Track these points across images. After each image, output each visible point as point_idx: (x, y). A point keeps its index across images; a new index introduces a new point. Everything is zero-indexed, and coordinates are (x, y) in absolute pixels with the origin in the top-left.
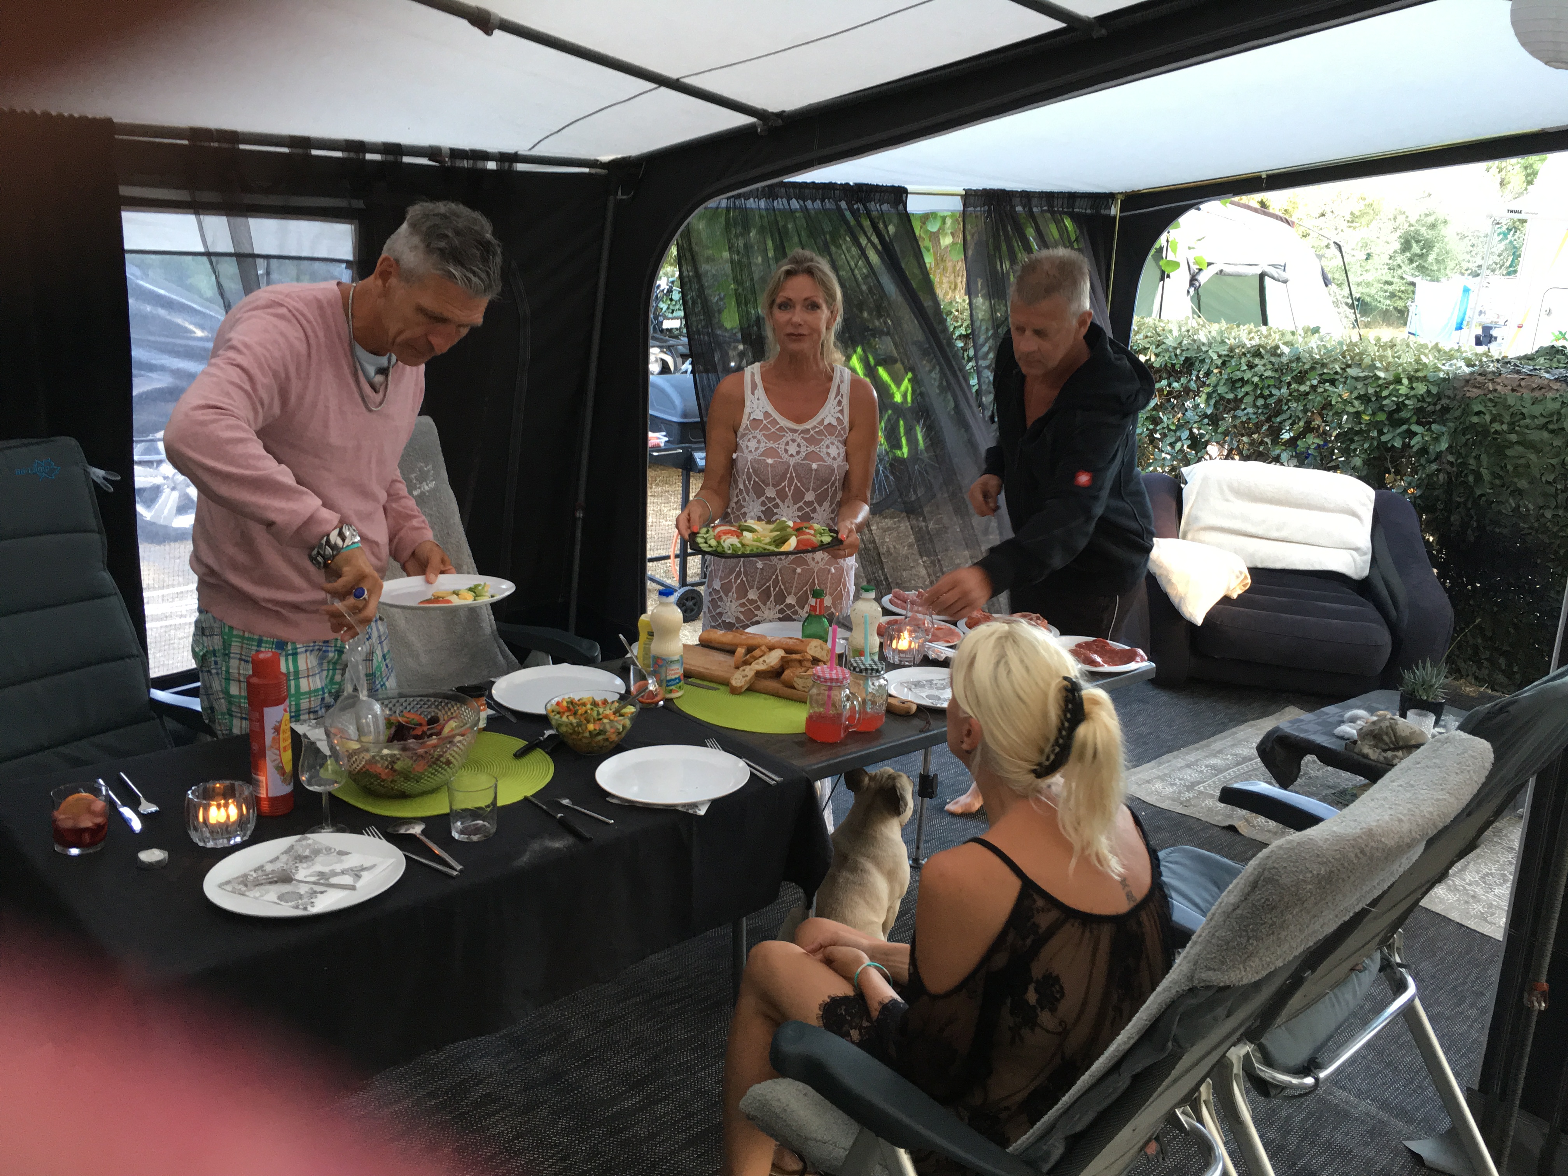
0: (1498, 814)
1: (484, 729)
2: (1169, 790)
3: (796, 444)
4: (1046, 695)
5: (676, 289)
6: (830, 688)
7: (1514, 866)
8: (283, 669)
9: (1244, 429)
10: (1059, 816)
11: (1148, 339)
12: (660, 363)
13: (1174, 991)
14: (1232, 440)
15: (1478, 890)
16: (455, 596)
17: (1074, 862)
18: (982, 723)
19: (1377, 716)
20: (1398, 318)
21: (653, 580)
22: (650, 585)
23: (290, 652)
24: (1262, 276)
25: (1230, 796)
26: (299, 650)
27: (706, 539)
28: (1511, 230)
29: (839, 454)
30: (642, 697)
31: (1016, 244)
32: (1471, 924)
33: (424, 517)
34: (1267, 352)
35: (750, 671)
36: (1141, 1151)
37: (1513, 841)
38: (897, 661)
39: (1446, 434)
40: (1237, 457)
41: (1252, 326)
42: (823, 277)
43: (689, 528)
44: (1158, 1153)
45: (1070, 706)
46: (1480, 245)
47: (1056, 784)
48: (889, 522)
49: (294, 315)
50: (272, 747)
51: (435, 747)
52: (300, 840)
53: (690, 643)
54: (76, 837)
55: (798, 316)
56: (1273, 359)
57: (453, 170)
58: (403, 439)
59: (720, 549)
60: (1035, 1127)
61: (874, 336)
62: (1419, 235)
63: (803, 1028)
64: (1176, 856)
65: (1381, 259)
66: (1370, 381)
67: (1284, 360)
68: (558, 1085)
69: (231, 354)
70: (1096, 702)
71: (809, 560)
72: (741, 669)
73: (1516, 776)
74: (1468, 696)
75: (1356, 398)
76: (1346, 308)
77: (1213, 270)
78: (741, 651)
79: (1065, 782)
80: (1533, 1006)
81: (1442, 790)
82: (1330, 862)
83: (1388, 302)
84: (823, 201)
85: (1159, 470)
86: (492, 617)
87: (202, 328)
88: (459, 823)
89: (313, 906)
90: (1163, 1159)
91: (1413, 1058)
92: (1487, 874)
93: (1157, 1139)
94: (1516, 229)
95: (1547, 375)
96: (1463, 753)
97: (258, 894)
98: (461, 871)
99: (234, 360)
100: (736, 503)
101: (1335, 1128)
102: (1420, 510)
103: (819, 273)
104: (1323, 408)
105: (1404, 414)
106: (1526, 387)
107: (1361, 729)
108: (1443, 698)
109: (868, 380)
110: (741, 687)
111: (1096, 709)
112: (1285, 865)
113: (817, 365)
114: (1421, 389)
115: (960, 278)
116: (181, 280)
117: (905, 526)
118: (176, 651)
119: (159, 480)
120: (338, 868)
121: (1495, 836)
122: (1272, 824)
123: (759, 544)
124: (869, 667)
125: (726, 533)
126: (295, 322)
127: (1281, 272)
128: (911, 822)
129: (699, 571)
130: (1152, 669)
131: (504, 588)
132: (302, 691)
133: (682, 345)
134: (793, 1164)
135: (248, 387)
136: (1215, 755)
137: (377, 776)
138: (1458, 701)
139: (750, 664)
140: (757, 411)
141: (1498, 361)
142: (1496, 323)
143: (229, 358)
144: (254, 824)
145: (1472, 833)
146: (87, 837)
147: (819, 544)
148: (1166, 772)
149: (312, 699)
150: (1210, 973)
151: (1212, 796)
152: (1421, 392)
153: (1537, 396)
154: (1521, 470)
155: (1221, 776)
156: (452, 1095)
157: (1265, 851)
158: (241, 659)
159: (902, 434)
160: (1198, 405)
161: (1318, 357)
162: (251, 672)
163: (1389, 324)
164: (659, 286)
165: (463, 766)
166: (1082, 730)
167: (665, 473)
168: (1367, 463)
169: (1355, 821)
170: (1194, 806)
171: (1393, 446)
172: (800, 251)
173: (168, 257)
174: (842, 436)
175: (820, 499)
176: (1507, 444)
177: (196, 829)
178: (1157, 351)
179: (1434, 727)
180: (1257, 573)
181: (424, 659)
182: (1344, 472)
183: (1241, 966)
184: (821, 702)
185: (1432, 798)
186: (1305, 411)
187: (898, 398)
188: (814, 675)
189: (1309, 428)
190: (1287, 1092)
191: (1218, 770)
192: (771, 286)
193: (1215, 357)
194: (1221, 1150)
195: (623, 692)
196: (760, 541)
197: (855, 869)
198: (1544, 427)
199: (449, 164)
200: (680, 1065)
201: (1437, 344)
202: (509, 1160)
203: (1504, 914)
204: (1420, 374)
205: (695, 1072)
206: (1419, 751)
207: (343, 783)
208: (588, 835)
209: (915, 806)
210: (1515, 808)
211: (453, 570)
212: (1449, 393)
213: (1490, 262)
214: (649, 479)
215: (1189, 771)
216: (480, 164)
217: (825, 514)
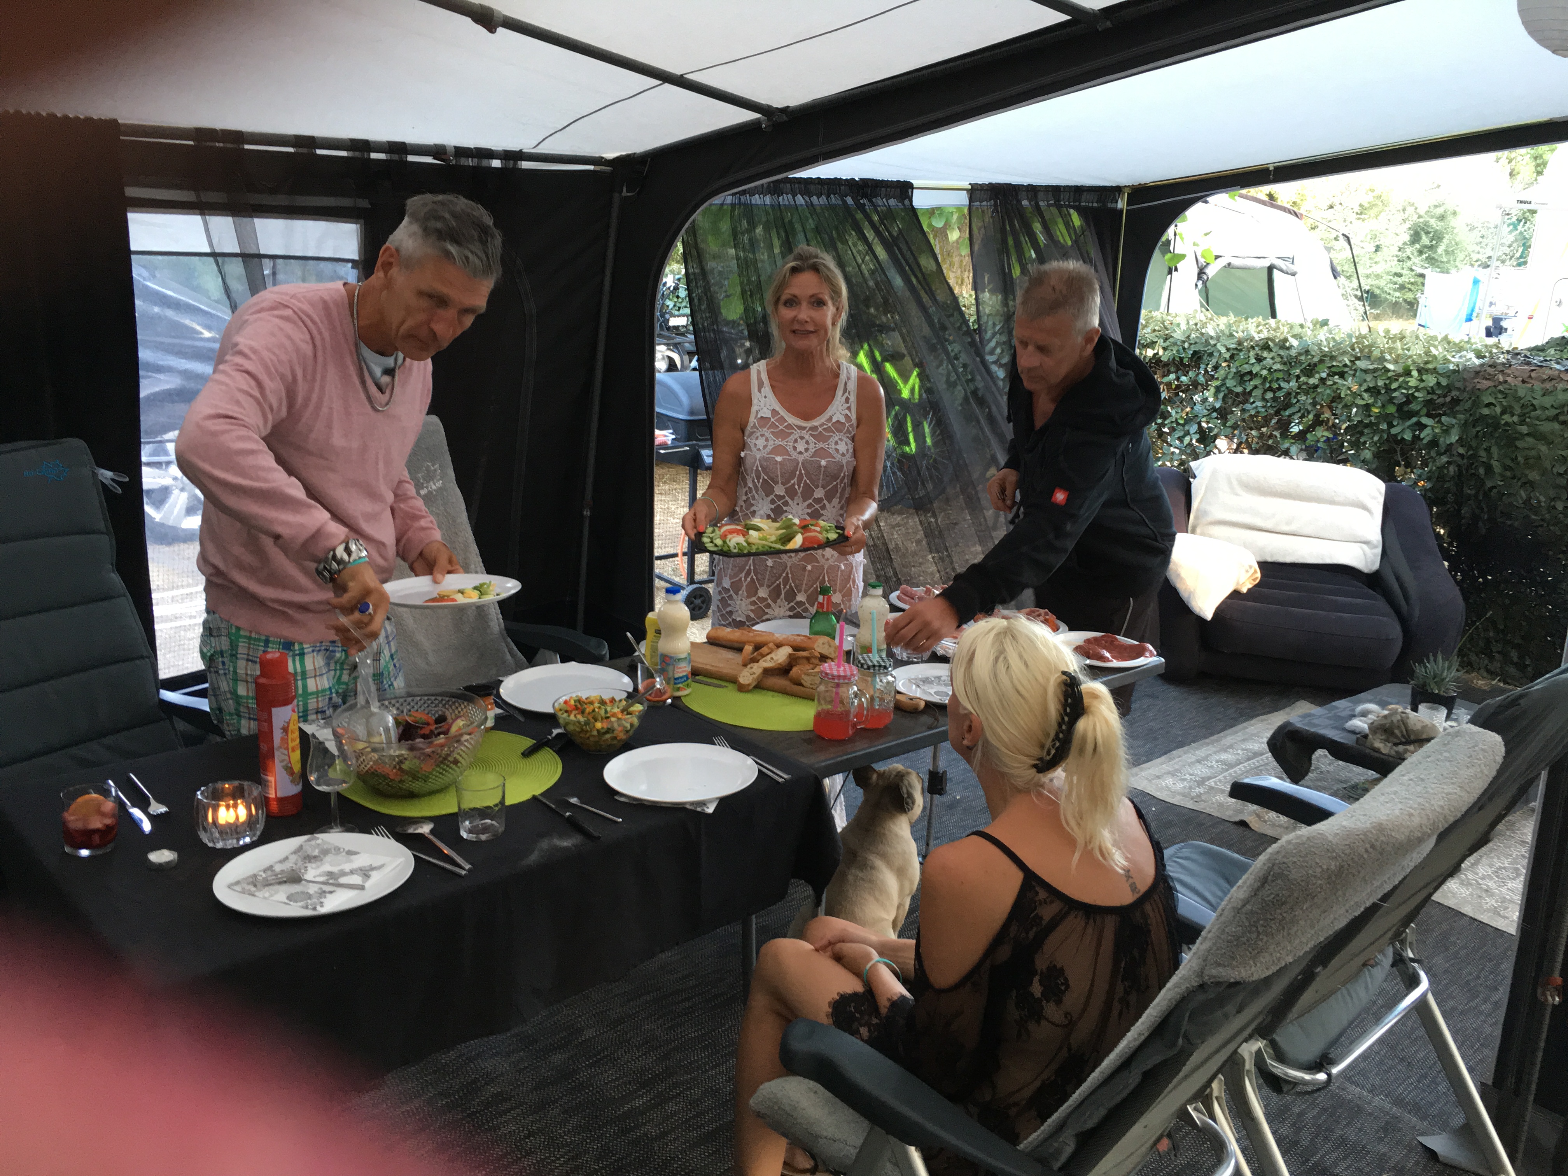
0: (1509, 808)
1: (492, 728)
2: (1180, 786)
3: (804, 441)
4: (1045, 690)
5: (683, 286)
6: (838, 685)
7: (1527, 860)
8: (291, 669)
9: (1252, 422)
10: (1062, 808)
11: (1157, 333)
12: (667, 360)
13: (1183, 987)
14: (1241, 433)
15: (1490, 884)
16: (460, 595)
17: (1077, 855)
18: (982, 718)
19: (1390, 710)
20: (1408, 310)
21: (661, 578)
22: (657, 583)
23: (297, 652)
24: (1270, 269)
25: (1240, 791)
26: (306, 651)
27: (711, 538)
28: (1521, 221)
29: (847, 450)
30: (650, 695)
31: (1022, 238)
32: (1484, 918)
33: (432, 518)
34: (1276, 345)
35: (757, 669)
36: (1152, 1148)
37: (1526, 834)
38: (905, 659)
39: (1456, 426)
40: (1246, 451)
41: (1260, 319)
42: (828, 273)
43: (695, 527)
44: (1170, 1150)
45: (1069, 701)
46: (1490, 236)
47: (1058, 778)
48: (898, 519)
49: (301, 319)
50: (280, 747)
51: (442, 746)
52: (309, 840)
53: (698, 641)
54: (85, 838)
55: (804, 313)
56: (1282, 352)
57: (458, 168)
58: (411, 440)
59: (725, 549)
60: (1046, 1124)
61: (881, 332)
62: (1428, 226)
63: (814, 1026)
64: (1186, 852)
65: (1390, 251)
66: (1380, 373)
67: (1293, 353)
68: (569, 1084)
69: (239, 360)
70: (1095, 696)
71: (819, 558)
72: (749, 666)
73: (1527, 769)
74: (1479, 690)
75: (1366, 391)
76: (1356, 301)
77: (1221, 263)
78: (748, 648)
79: (1066, 777)
80: (1546, 1000)
81: (1453, 783)
82: (1340, 856)
83: (1397, 294)
84: (828, 196)
85: (1168, 464)
86: (500, 616)
87: (209, 328)
88: (467, 823)
89: (322, 906)
90: (1175, 1156)
91: (1426, 1052)
92: (1500, 868)
93: (1169, 1136)
94: (1527, 220)
95: (1558, 367)
96: (1474, 747)
97: (267, 895)
98: (469, 870)
99: (241, 366)
100: (745, 501)
101: (1348, 1124)
102: (1431, 503)
103: (825, 269)
104: (1332, 401)
105: (1414, 407)
106: (1536, 379)
107: (1372, 723)
108: (1455, 691)
109: (874, 376)
110: (749, 685)
111: (1095, 703)
112: (1295, 859)
113: (823, 361)
114: (1431, 380)
115: (966, 273)
116: (189, 281)
117: (914, 522)
118: (186, 652)
119: (167, 481)
120: (347, 867)
121: (1508, 829)
122: (1283, 819)
123: (764, 542)
124: (876, 664)
125: (731, 532)
126: (301, 324)
127: (1288, 264)
128: (920, 819)
129: (707, 569)
130: (1161, 664)
131: (510, 586)
132: (310, 690)
133: (689, 342)
134: (804, 1162)
135: (258, 395)
136: (1225, 750)
137: (385, 777)
138: (1469, 695)
139: (758, 662)
140: (765, 409)
141: (1508, 352)
142: (1506, 314)
143: (237, 365)
144: (263, 824)
145: (1483, 828)
146: (96, 839)
147: (825, 540)
148: (1177, 767)
149: (320, 699)
150: (1220, 969)
151: (1223, 791)
152: (1431, 385)
153: (1548, 387)
154: (1531, 461)
155: (1231, 771)
156: (464, 1094)
157: (1274, 846)
158: (248, 660)
159: (910, 429)
160: (1207, 398)
161: (1326, 349)
162: (258, 673)
163: (1399, 316)
164: (665, 284)
165: (471, 765)
166: (1082, 724)
167: (673, 471)
168: (1376, 456)
169: (1365, 815)
170: (1204, 801)
171: (1403, 439)
172: (806, 247)
173: (174, 257)
174: (850, 433)
175: (829, 496)
176: (1517, 435)
177: (205, 830)
178: (1165, 345)
179: (1446, 721)
180: (1266, 567)
181: (432, 658)
182: (1354, 465)
183: (1251, 962)
184: (828, 699)
185: (1443, 792)
186: (1314, 404)
187: (905, 394)
188: (822, 672)
189: (1318, 422)
190: (1299, 1089)
191: (1230, 766)
192: (776, 282)
193: (1223, 350)
194: (1234, 1146)
195: (631, 690)
196: (766, 540)
197: (865, 866)
198: (1555, 418)
199: (454, 162)
200: (691, 1063)
201: (1446, 336)
202: (520, 1159)
203: (1518, 908)
204: (1430, 366)
205: (706, 1071)
206: (1429, 745)
207: (351, 782)
208: (596, 834)
209: (924, 802)
210: (1527, 802)
211: (461, 570)
212: (1458, 385)
213: (1500, 253)
214: (656, 476)
215: (1199, 766)
216: (485, 163)
217: (835, 510)
